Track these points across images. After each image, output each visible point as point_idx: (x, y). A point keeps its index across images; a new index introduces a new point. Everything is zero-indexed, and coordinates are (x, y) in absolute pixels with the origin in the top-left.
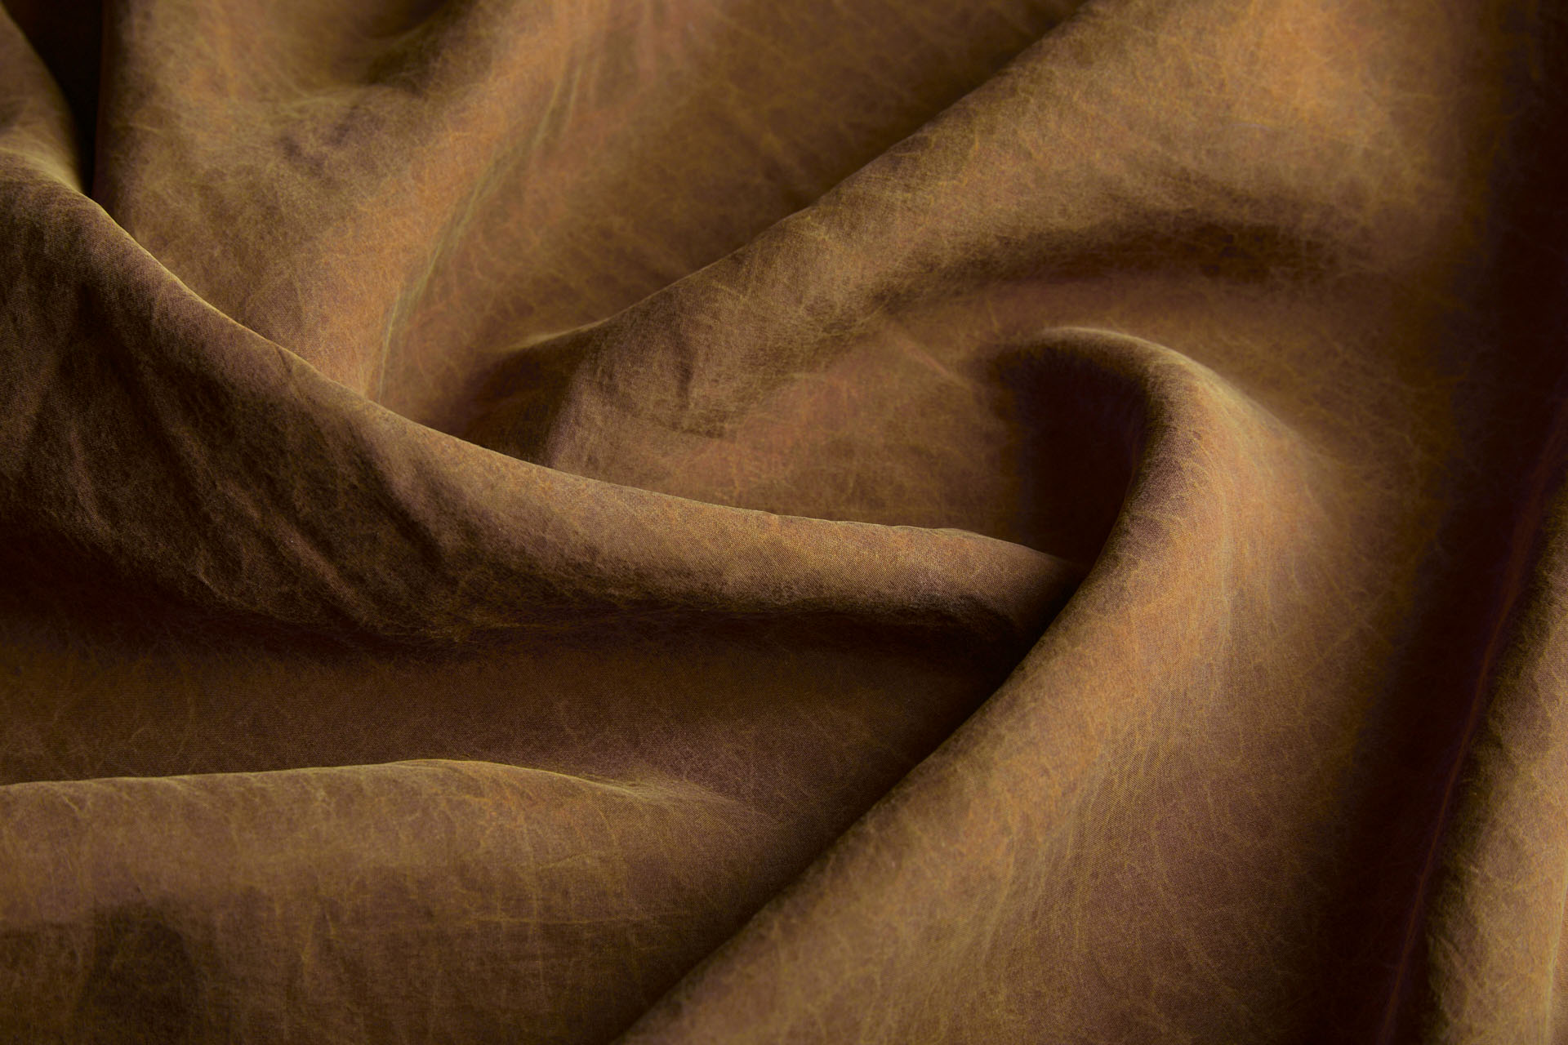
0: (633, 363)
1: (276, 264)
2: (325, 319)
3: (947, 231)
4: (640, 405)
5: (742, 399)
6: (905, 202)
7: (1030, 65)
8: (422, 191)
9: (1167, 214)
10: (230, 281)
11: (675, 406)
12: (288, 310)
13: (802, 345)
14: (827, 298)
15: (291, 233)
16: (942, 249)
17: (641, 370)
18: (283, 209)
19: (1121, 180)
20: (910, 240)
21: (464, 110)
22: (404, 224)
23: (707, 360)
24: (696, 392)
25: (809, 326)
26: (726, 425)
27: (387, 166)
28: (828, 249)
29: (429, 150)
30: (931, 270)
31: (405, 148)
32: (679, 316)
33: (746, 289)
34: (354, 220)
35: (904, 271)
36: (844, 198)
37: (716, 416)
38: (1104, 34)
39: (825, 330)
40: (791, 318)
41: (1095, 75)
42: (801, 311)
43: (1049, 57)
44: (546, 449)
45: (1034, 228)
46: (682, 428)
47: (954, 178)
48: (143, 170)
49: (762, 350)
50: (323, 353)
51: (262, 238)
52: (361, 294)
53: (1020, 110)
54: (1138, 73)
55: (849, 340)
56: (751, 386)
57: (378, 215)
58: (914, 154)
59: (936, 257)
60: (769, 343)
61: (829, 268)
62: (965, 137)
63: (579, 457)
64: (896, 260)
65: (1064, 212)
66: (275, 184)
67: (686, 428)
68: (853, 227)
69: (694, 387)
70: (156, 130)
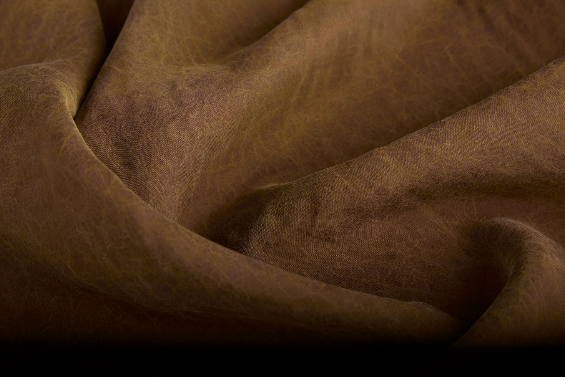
0: (293, 203)
1: (146, 135)
2: (162, 162)
3: (446, 166)
4: (293, 223)
5: (344, 227)
6: (427, 150)
7: (500, 96)
8: (223, 113)
9: (554, 174)
10: (126, 139)
11: (309, 226)
12: (146, 156)
13: (373, 207)
14: (385, 188)
15: (157, 123)
16: (443, 174)
17: (296, 207)
18: (157, 111)
19: (532, 155)
20: (427, 168)
21: (251, 80)
22: (210, 126)
23: (326, 207)
24: (319, 221)
25: (376, 199)
26: (335, 238)
27: (209, 99)
28: (388, 166)
29: (230, 95)
30: (438, 183)
31: (220, 93)
32: (317, 186)
33: (348, 178)
34: (187, 121)
35: (424, 181)
36: (401, 144)
37: (330, 233)
38: (536, 87)
39: (385, 202)
40: (367, 194)
41: (527, 106)
42: (372, 192)
43: (509, 94)
44: (248, 235)
45: (489, 171)
46: (312, 236)
47: (452, 143)
48: (106, 86)
49: (352, 206)
50: (157, 177)
51: (144, 122)
52: (182, 154)
53: (489, 116)
54: (548, 107)
55: (400, 208)
56: (348, 222)
57: (199, 120)
58: (437, 129)
59: (440, 177)
60: (356, 204)
61: (387, 174)
62: (461, 124)
63: (262, 241)
64: (420, 176)
65: (504, 165)
66: (159, 100)
67: (314, 236)
68: (402, 158)
69: (318, 218)
70: (119, 70)
